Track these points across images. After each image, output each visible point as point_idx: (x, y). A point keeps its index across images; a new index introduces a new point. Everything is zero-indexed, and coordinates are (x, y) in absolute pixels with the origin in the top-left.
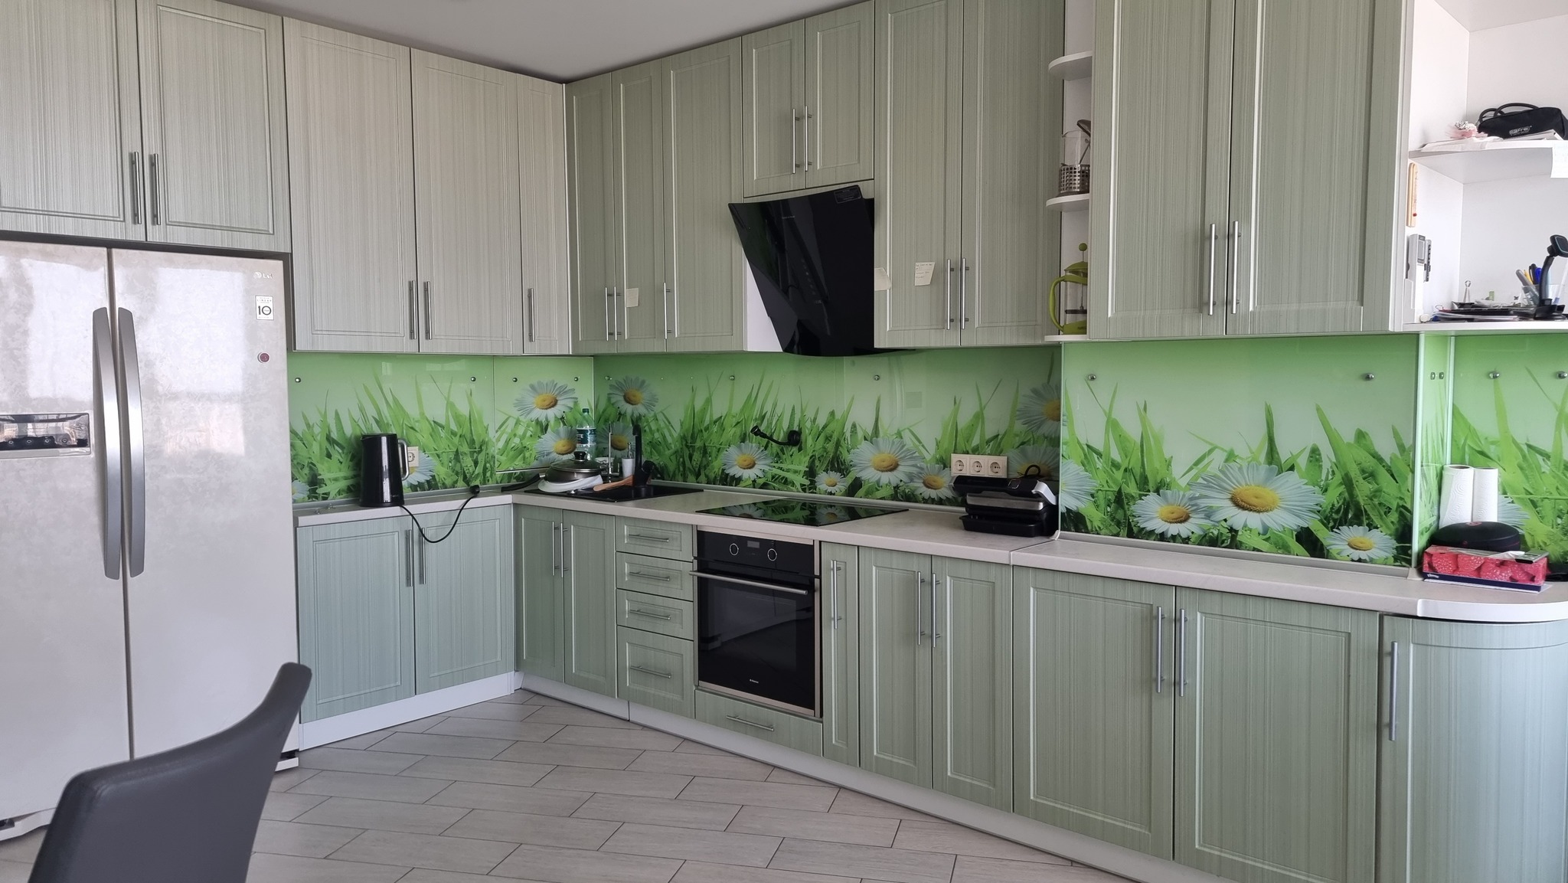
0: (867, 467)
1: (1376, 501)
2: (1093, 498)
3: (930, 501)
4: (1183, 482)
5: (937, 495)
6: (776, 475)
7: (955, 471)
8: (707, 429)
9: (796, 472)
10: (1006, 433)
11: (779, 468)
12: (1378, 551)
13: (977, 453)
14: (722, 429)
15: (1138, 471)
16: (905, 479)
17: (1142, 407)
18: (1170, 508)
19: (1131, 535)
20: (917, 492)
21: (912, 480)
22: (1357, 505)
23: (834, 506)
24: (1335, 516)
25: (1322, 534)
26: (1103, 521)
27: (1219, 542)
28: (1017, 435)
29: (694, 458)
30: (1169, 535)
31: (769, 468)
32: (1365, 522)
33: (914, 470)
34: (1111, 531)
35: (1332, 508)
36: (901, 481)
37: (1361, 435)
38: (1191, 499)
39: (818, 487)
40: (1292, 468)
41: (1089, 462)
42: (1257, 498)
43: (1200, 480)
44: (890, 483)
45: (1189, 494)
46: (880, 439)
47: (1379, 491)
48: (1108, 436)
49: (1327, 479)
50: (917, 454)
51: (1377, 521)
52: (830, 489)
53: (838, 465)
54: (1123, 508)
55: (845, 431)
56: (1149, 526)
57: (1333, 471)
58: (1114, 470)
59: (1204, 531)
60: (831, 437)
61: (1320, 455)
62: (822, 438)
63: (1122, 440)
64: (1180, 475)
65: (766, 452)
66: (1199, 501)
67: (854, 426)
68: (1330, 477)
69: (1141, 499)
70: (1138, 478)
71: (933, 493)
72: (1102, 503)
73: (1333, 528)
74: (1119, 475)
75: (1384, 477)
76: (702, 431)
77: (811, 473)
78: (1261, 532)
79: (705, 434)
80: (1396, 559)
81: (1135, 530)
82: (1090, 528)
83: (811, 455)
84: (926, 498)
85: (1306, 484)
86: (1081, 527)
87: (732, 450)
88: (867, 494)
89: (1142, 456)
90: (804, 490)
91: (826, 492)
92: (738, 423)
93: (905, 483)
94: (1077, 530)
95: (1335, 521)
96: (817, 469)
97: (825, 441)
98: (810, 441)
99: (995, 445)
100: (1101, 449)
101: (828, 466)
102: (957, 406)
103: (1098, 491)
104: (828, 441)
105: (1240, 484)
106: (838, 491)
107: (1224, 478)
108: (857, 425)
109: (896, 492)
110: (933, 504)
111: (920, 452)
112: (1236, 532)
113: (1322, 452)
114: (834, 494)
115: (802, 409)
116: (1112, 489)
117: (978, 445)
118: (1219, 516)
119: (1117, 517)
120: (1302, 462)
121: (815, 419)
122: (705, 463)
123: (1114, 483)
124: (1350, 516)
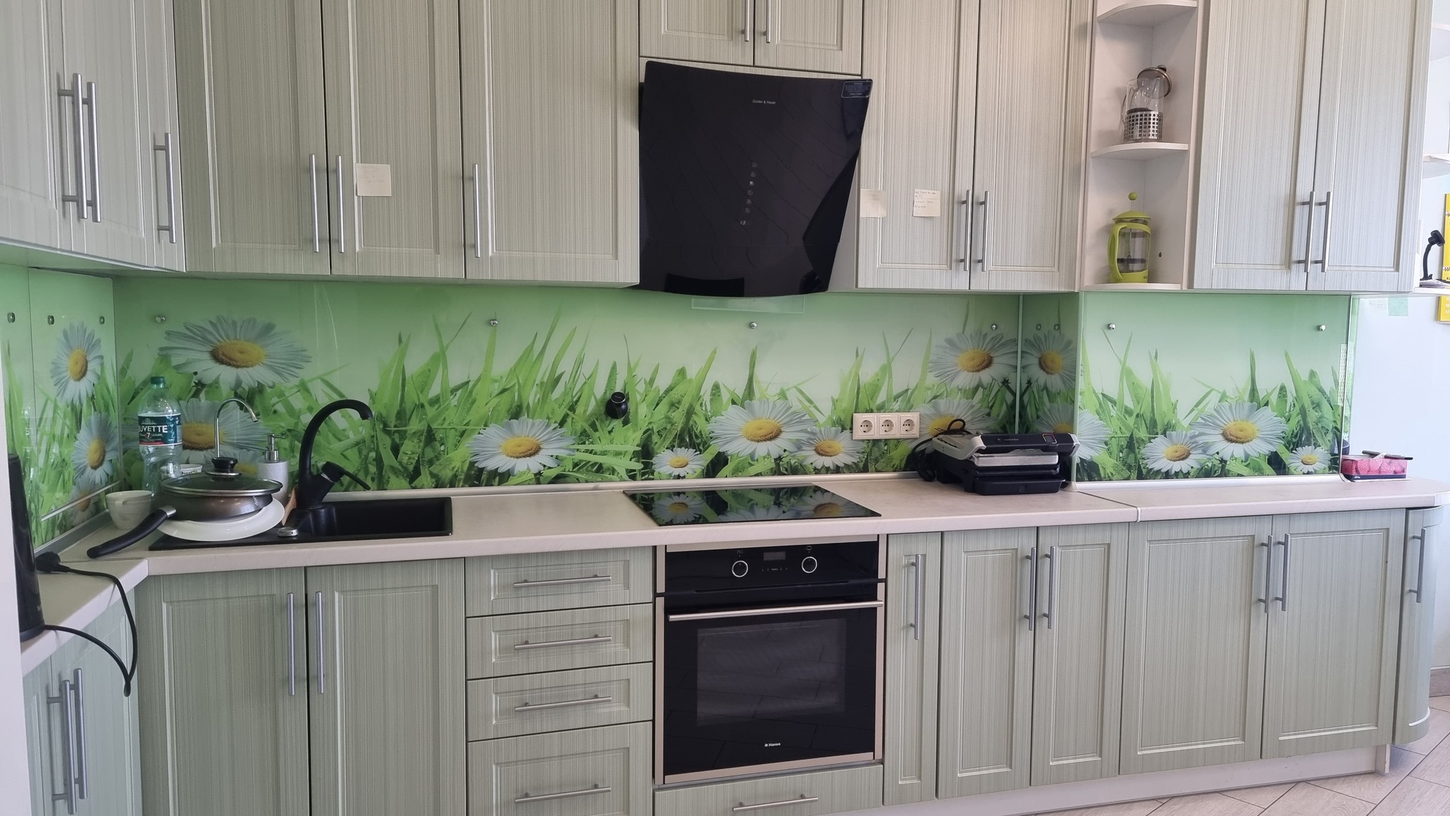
0: (736, 438)
1: (1320, 425)
2: (1107, 445)
3: (823, 470)
4: (1185, 423)
5: (833, 463)
6: (581, 461)
7: (859, 433)
8: (435, 401)
9: (618, 454)
10: (916, 387)
11: (587, 451)
12: (1320, 464)
13: (882, 411)
14: (470, 401)
15: (1148, 416)
16: (790, 447)
17: (1153, 355)
18: (1175, 448)
19: (1140, 477)
20: (807, 462)
21: (799, 448)
22: (1308, 429)
23: (684, 493)
24: (1294, 440)
25: (1285, 455)
26: (1115, 467)
27: (1213, 473)
28: (929, 389)
29: (402, 449)
30: (1173, 472)
31: (568, 452)
32: (1313, 442)
33: (804, 436)
34: (1122, 475)
35: (1292, 434)
36: (785, 451)
37: (1313, 374)
38: (1192, 437)
39: (657, 471)
40: (1267, 404)
41: (1103, 411)
42: (1241, 431)
43: (1200, 420)
44: (769, 454)
45: (1190, 433)
46: (755, 402)
47: (1321, 417)
48: (1123, 384)
49: (1290, 411)
50: (807, 417)
51: (1320, 441)
52: (677, 472)
53: (689, 439)
54: (1134, 453)
55: (701, 394)
56: (1156, 466)
57: (1294, 404)
58: (1127, 417)
59: (1201, 464)
60: (679, 402)
61: (1286, 391)
62: (663, 407)
63: (1134, 387)
64: (1183, 418)
65: (563, 430)
66: (1197, 439)
67: (716, 387)
68: (1292, 409)
69: (1150, 442)
70: (1148, 422)
71: (828, 462)
72: (1115, 449)
73: (1292, 449)
74: (1131, 421)
75: (1326, 407)
76: (422, 406)
77: (646, 453)
78: (1244, 460)
79: (431, 411)
80: (1330, 468)
81: (1144, 471)
82: (1102, 475)
83: (644, 429)
84: (819, 467)
85: (1276, 416)
86: (1094, 475)
87: (493, 431)
88: (736, 473)
89: (1152, 401)
90: (633, 478)
91: (670, 477)
92: (504, 391)
93: (791, 452)
94: (1091, 479)
95: (1294, 444)
96: (656, 447)
97: (670, 408)
98: (643, 410)
99: (905, 400)
100: (1115, 397)
101: (674, 440)
102: (859, 358)
103: (1111, 438)
104: (674, 408)
105: (1230, 421)
106: (690, 472)
107: (1217, 415)
108: (721, 386)
109: (778, 465)
110: (827, 473)
111: (810, 414)
112: (1226, 462)
113: (1287, 389)
114: (684, 477)
115: (629, 364)
116: (1125, 435)
117: (884, 402)
118: (1212, 451)
119: (1128, 462)
120: (1274, 399)
121: (652, 381)
122: (429, 453)
123: (1127, 429)
124: (1303, 439)
